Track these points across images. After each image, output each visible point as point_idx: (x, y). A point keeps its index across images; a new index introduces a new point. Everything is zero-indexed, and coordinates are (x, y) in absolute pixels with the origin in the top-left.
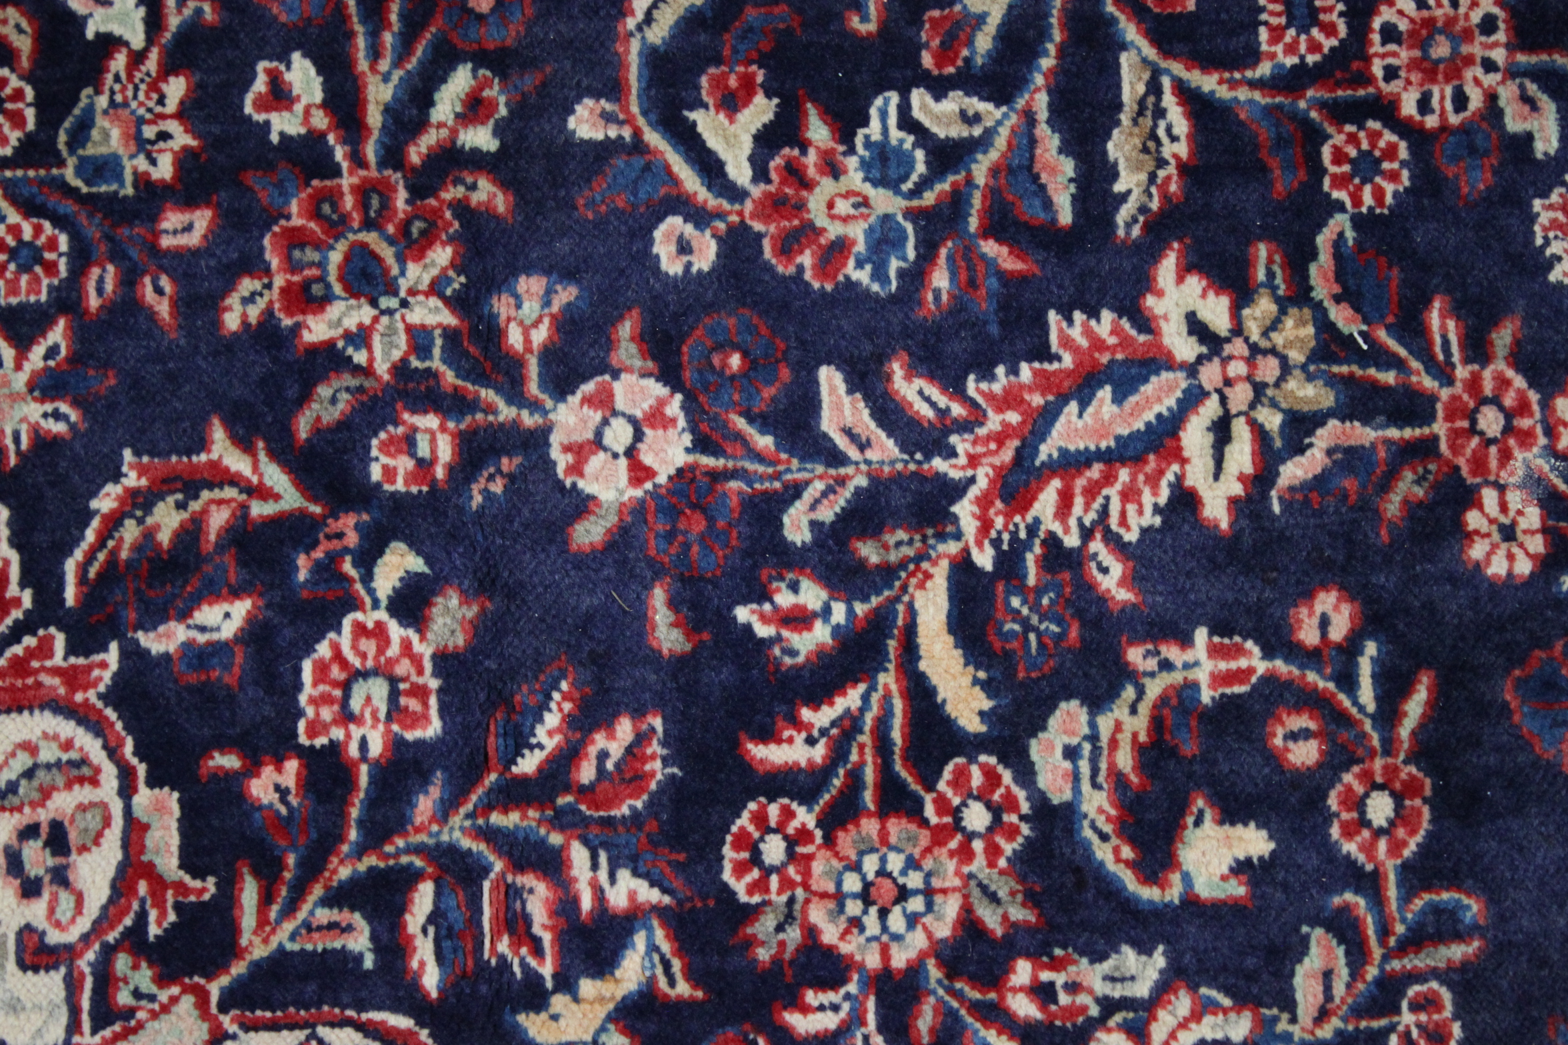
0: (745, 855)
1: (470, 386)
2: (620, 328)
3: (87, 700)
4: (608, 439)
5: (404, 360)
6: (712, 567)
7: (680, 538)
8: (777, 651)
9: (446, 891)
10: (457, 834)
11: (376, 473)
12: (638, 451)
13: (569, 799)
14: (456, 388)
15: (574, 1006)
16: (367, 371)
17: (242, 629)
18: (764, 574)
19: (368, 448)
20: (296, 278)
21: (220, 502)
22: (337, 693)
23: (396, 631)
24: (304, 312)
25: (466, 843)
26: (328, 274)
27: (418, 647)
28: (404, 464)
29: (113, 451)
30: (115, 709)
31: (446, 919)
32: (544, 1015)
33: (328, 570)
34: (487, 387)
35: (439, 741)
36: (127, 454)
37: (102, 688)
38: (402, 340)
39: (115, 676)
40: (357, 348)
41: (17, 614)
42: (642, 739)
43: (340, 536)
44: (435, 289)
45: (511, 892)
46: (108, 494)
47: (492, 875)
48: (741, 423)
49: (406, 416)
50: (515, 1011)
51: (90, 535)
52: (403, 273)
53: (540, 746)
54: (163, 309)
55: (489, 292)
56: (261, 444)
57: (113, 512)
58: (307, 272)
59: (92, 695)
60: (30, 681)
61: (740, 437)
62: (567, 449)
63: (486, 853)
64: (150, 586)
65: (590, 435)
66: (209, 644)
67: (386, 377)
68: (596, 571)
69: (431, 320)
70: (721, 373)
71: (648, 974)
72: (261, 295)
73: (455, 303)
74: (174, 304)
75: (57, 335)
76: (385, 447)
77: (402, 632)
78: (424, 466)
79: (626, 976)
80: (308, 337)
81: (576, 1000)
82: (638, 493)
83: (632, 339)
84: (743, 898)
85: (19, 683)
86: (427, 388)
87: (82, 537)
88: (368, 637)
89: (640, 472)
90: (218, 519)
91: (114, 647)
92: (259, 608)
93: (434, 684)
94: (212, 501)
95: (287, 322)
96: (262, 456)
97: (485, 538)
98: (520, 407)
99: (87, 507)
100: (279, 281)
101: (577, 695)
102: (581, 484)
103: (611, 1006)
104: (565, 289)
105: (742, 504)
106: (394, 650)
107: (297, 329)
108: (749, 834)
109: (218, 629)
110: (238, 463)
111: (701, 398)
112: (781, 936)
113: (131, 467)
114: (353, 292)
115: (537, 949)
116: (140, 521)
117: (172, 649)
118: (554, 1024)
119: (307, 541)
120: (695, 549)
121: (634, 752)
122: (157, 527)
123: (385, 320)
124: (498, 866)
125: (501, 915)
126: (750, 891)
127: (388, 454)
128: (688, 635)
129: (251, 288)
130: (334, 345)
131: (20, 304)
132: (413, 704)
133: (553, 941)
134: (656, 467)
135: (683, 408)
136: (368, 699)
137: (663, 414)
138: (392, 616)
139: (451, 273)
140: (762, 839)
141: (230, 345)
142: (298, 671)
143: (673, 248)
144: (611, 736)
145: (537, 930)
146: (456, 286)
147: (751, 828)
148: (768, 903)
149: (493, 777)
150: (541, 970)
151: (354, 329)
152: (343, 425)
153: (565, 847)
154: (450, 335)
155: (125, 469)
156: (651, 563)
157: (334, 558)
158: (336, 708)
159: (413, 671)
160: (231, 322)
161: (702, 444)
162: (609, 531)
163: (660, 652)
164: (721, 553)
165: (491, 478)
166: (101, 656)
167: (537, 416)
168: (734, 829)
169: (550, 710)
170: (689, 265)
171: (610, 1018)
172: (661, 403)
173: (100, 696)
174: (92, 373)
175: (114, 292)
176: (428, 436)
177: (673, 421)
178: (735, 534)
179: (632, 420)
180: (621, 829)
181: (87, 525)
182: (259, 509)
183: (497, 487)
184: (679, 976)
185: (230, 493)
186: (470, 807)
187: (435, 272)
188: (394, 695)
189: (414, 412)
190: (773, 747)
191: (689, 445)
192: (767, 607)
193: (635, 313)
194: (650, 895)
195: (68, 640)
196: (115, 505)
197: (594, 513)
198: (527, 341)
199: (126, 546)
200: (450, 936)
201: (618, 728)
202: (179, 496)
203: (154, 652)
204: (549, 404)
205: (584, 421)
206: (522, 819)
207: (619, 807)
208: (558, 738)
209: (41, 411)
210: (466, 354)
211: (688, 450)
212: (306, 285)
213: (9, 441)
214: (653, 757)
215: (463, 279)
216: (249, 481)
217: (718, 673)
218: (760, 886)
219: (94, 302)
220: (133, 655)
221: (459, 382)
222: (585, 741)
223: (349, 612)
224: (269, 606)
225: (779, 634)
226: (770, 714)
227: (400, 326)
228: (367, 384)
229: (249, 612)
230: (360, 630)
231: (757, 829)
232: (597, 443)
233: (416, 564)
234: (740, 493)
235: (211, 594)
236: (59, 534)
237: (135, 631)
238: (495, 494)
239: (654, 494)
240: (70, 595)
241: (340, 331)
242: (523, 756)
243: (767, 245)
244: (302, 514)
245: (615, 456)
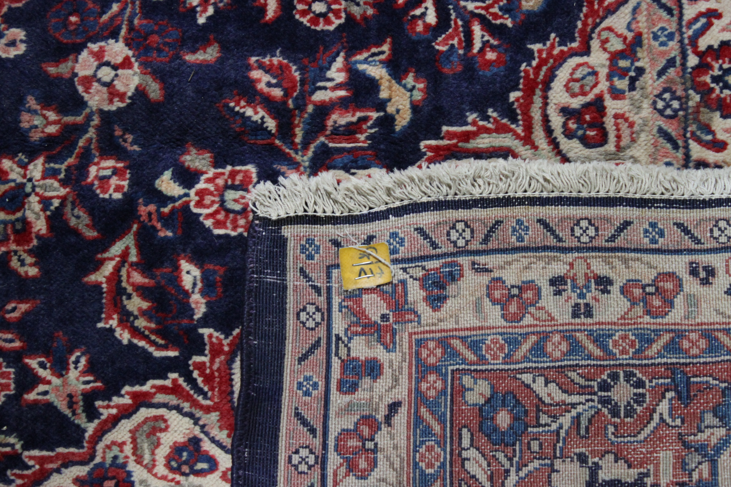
0: (321, 20)
1: (76, 151)
2: (51, 72)
3: (228, 344)
4: (107, 79)
5: (59, 181)
6: (177, 33)
7: (161, 46)
8: (221, 5)
9: (333, 163)
10: (305, 158)
11: (118, 196)
12: (115, 64)
13: (290, 102)
14: (77, 157)
15: (393, 100)
16: (64, 199)
17: (196, 265)
18: (181, 9)
19: (104, 200)
20: (12, 238)
21: (129, 276)
22: (231, 216)
23: (201, 185)
24: (31, 233)
25: (310, 153)
26: (11, 220)
27: (210, 175)
28: (114, 181)
29: (98, 333)
30: (234, 330)
31: (348, 163)
32: (397, 117)
33: (167, 221)
34: (78, 142)
35: (258, 166)
36: (100, 325)
37: (222, 337)
38: (49, 181)
39: (216, 330)
40: (51, 204)
41: (181, 381)
42: (261, 66)
43: (150, 214)
44: (24, 167)
45: (335, 132)
46: (121, 335)
47: (326, 142)
48: (105, 17)
49: (89, 180)
50: (394, 131)
51: (142, 344)
52: (14, 181)
53: (262, 118)
54: (24, 307)
55: (28, 142)
56: (99, 256)
57: (130, 332)
58: (9, 231)
59: (225, 342)
60: (216, 374)
61: (112, 19)
62: (111, 101)
63: (315, 144)
64: (171, 312)
65: (105, 89)
66: (202, 281)
67: (68, 190)
68: (175, 87)
69: (40, 168)
70: (79, 25)
71: (378, 63)
72: (20, 256)
73: (32, 158)
74: (21, 302)
75: (33, 363)
76: (105, 191)
77: (202, 182)
78: (116, 172)
79: (379, 73)
80: (44, 231)
81: (389, 100)
82: (136, 65)
83: (57, 66)
84: (342, 21)
85: (217, 380)
86: (75, 170)
87: (143, 348)
88: (203, 200)
89: (126, 64)
90: (138, 278)
91: (201, 331)
92: (185, 256)
93: (229, 168)
94: (128, 281)
95: (35, 242)
96: (106, 255)
97: (155, 144)
98: (89, 126)
99: (126, 345)
100: (13, 247)
101: (237, 98)
102: (130, 94)
103: (393, 81)
104: (28, 102)
105: (146, 18)
106: (211, 187)
107: (39, 237)
108: (311, 18)
109: (195, 277)
110: (108, 268)
111: (91, 34)
112: (361, 3)
113: (107, 323)
114: (21, 206)
115: (364, 120)
116: (136, 318)
117: (204, 301)
118: (401, 112)
119: (151, 230)
120: (167, 40)
121: (268, 70)
122: (140, 309)
123: (38, 190)
124: (322, 139)
125: (346, 137)
126: (339, 17)
127: (108, 189)
128: (210, 45)
129: (16, 261)
130: (49, 216)
131: (15, 383)
132: (239, 177)
133: (360, 111)
134: (124, 56)
135: (95, 43)
136: (236, 201)
137: (98, 52)
138: (193, 187)
139: (16, 159)
140: (314, 12)
141: (45, 271)
142: (219, 236)
143: (12, 49)
144: (259, 80)
145: (354, 119)
146: (23, 157)
147: (308, 17)
148: (345, 10)
149: (277, 142)
150: (374, 118)
151: (41, 206)
152: (91, 213)
153: (315, 104)
154: (49, 160)
155: (108, 326)
156: (172, 60)
157: (161, 217)
158: (239, 217)
159: (222, 177)
160: (33, 271)
161: (114, 35)
162: (154, 80)
163: (218, 58)
164: (170, 29)
165: (125, 141)
166: (206, 337)
167: (94, 117)
168: (308, 25)
169: (244, 113)
170: (22, 41)
171: (399, 82)
172: (92, 53)
173: (226, 337)
174: (55, 344)
175: (12, 334)
176: (101, 171)
177: (101, 47)
178: (161, 22)
179: (99, 67)
180: (306, 76)
181: (136, 346)
182: (133, 258)
183: (130, 137)
184: (379, 49)
185: (124, 272)
186: (291, 152)
187: (15, 166)
188: (234, 187)
189: (87, 177)
190: (268, 7)
191: (114, 41)
192: (198, 9)
193: (43, 65)
194: (340, 61)
195: (197, 355)
196: (126, 331)
197: (144, 88)
198: (55, 123)
199: (149, 325)
200: (356, 162)
201: (255, 77)
202: (124, 298)
203: (205, 310)
204: (88, 110)
205: (98, 92)
206: (299, 127)
207: (295, 77)
208: (259, 109)
209: (74, 370)
210: (60, 153)
211: (117, 41)
212: (16, 232)
213: (88, 387)
214: (270, 61)
215: (20, 154)
216: (118, 262)
217: (231, 32)
218: (337, 13)
219: (17, 344)
220: (205, 321)
221: (74, 156)
222: (261, 93)
223: (190, 209)
224: (184, 251)
225: (213, 4)
226: (252, 8)
227: (41, 182)
228: (71, 199)
229: (187, 261)
230: (199, 204)
231: (309, 14)
232: (109, 85)
233: (167, 175)
234: (140, 19)
235: (176, 280)
236: (140, 360)
237: (193, 320)
238: (133, 139)
239: (137, 57)
240: (172, 354)
241: (41, 213)
242: (267, 127)
243: (14, 5)
244: (137, 235)
245: (116, 75)
